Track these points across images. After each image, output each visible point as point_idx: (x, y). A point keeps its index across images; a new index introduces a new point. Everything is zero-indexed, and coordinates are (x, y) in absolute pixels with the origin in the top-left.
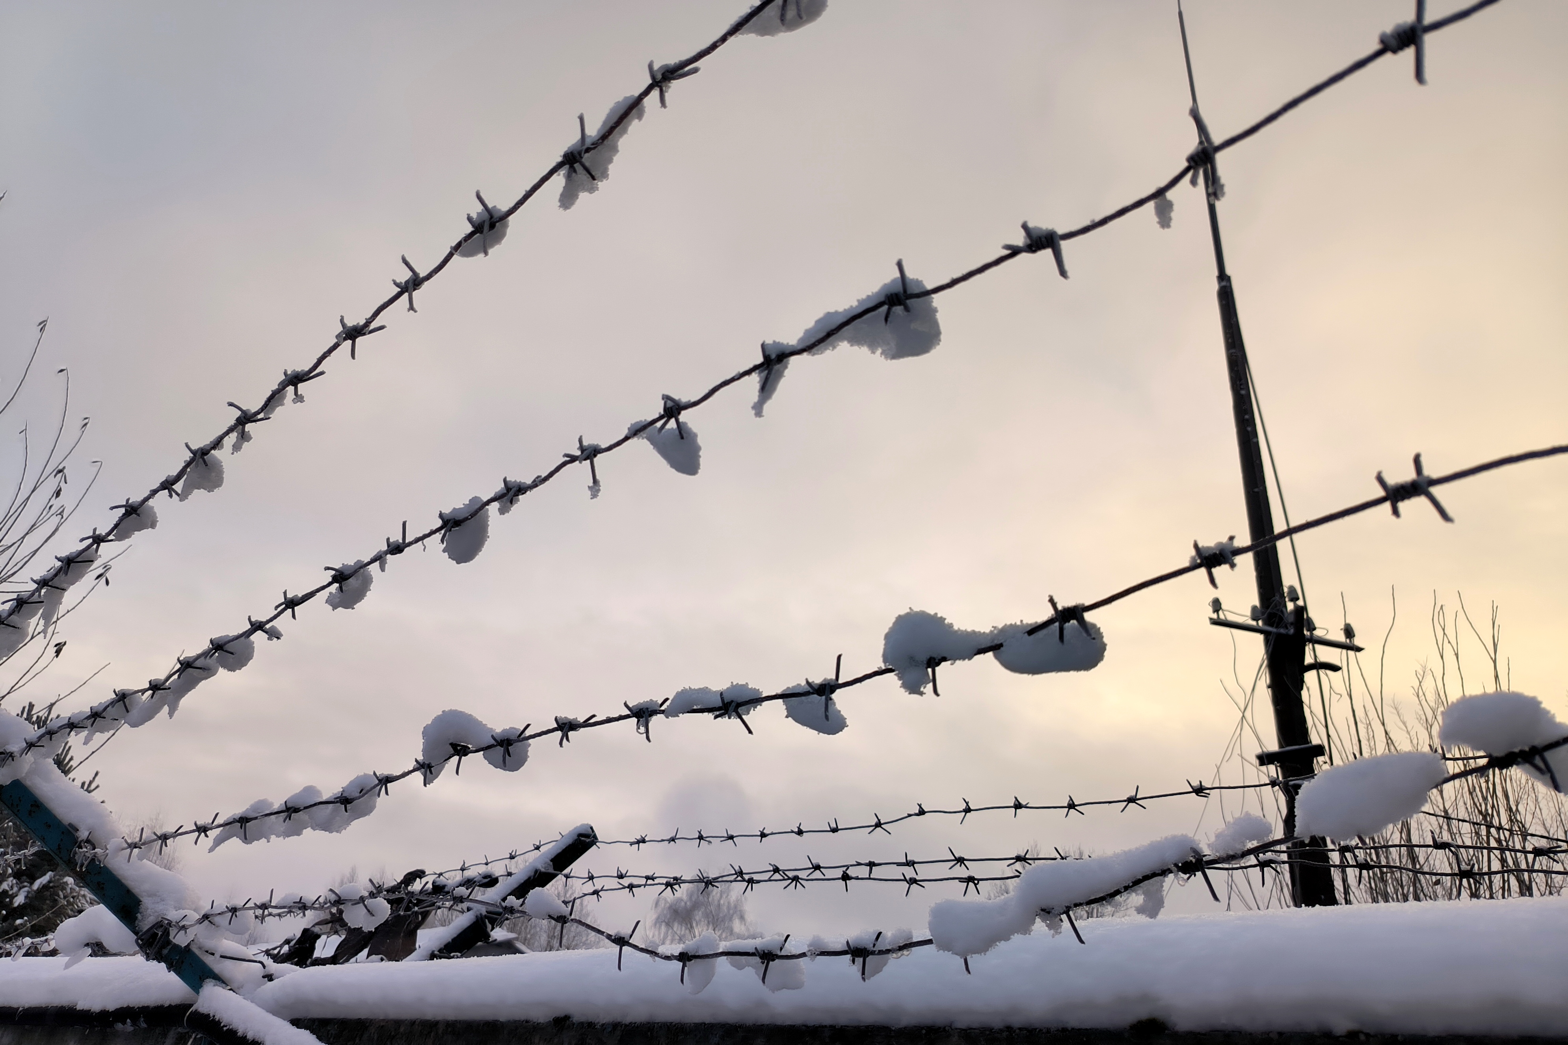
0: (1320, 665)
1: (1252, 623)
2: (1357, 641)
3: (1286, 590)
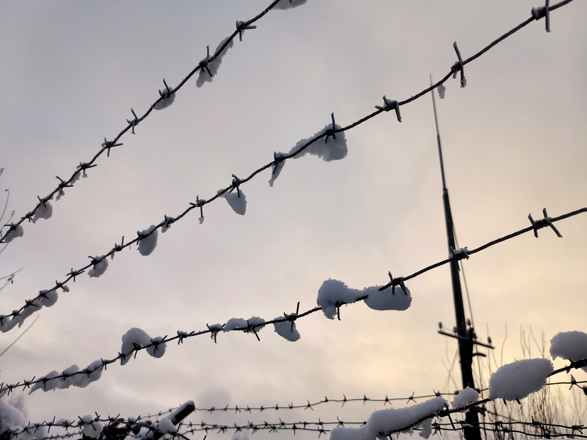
0: (479, 354)
1: (453, 334)
2: (493, 344)
3: (466, 320)
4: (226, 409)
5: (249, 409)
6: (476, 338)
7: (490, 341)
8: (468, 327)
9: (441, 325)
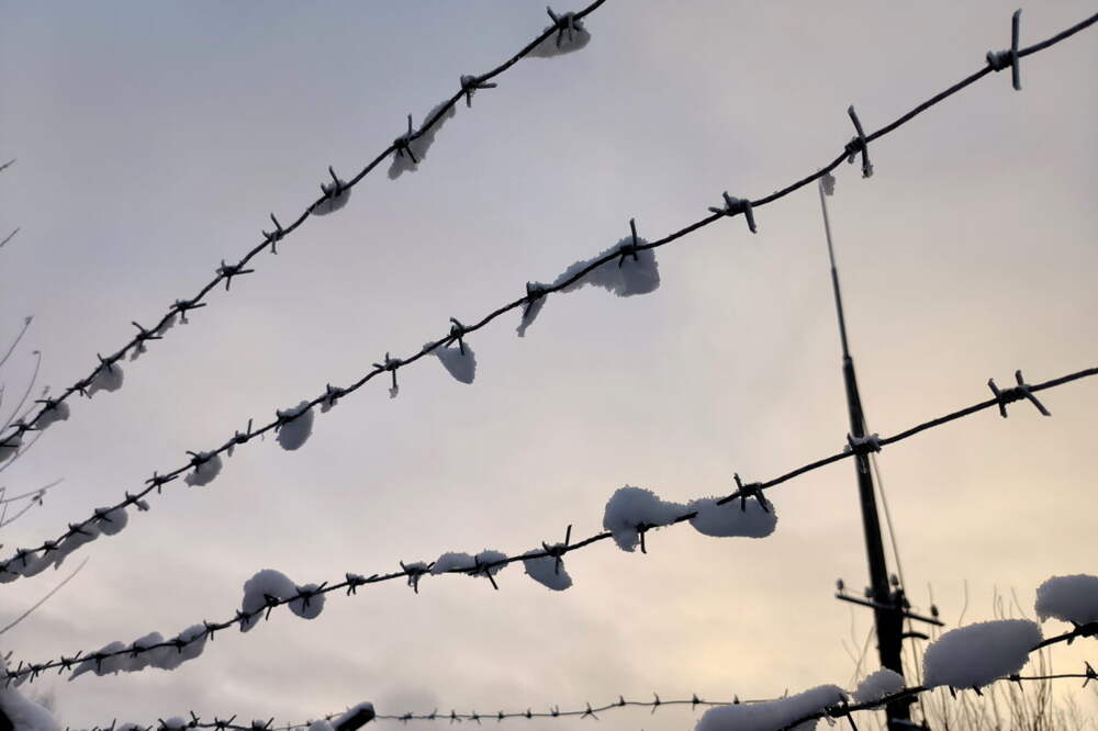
0: (913, 635)
1: (865, 599)
2: (941, 618)
3: (889, 577)
4: (432, 717)
5: (476, 717)
6: (908, 606)
7: (935, 612)
8: (893, 589)
9: (841, 585)
